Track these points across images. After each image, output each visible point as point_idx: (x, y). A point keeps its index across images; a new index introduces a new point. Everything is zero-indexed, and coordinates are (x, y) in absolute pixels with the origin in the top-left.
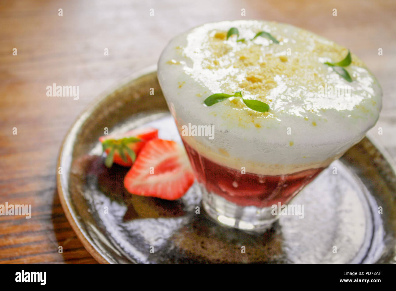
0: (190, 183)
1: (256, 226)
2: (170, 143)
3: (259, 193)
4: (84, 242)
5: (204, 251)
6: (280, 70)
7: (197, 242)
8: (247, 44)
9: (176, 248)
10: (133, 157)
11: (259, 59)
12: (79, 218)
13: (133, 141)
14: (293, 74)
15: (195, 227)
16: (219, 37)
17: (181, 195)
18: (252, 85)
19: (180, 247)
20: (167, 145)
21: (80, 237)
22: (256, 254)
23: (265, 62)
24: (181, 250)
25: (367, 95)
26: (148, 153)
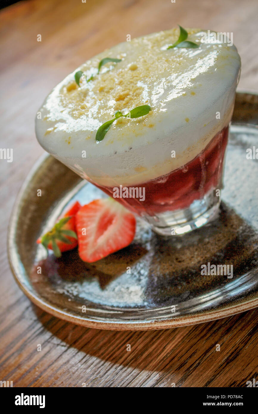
0: (133, 223)
1: (208, 218)
2: (94, 203)
3: (191, 184)
4: (83, 324)
5: (182, 263)
6: (137, 77)
7: (172, 261)
8: (98, 79)
9: (158, 277)
10: (73, 235)
11: (114, 81)
12: (66, 309)
13: (64, 222)
14: (149, 73)
15: (162, 252)
16: (71, 89)
17: (132, 237)
18: (124, 102)
19: (161, 274)
20: (93, 206)
21: (78, 322)
22: (224, 237)
23: (121, 79)
24: (164, 275)
25: (218, 47)
26: (83, 223)
